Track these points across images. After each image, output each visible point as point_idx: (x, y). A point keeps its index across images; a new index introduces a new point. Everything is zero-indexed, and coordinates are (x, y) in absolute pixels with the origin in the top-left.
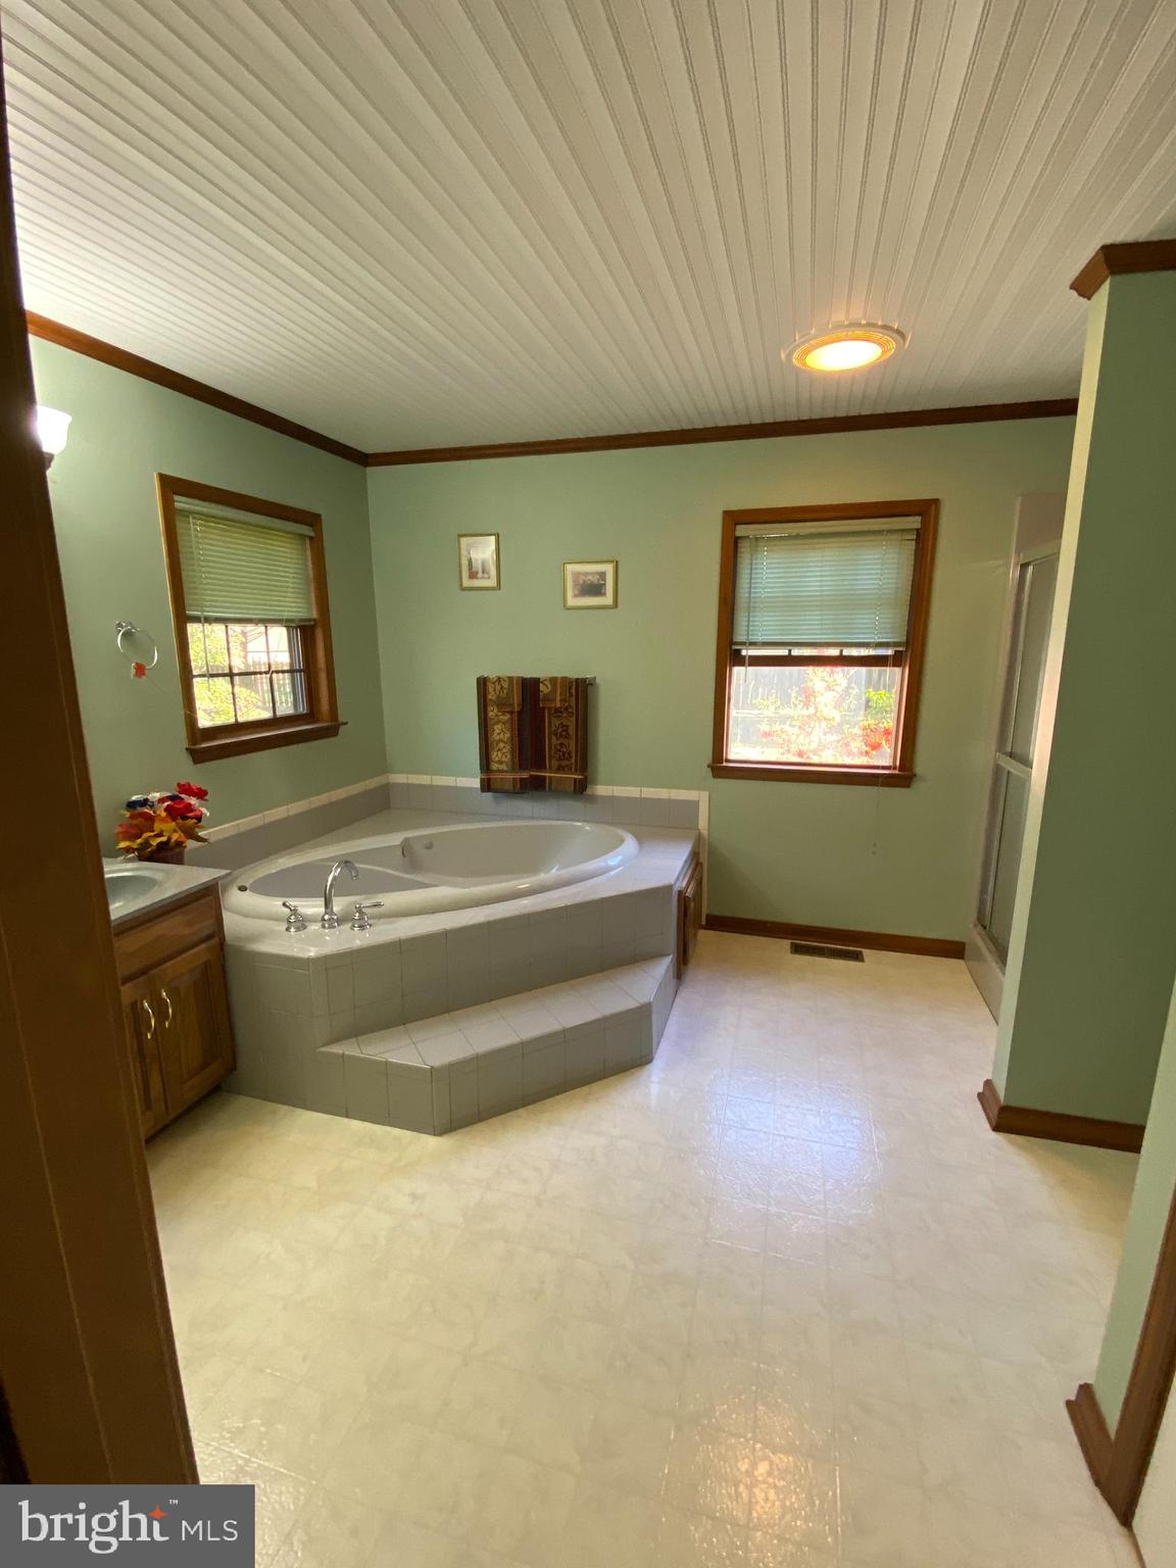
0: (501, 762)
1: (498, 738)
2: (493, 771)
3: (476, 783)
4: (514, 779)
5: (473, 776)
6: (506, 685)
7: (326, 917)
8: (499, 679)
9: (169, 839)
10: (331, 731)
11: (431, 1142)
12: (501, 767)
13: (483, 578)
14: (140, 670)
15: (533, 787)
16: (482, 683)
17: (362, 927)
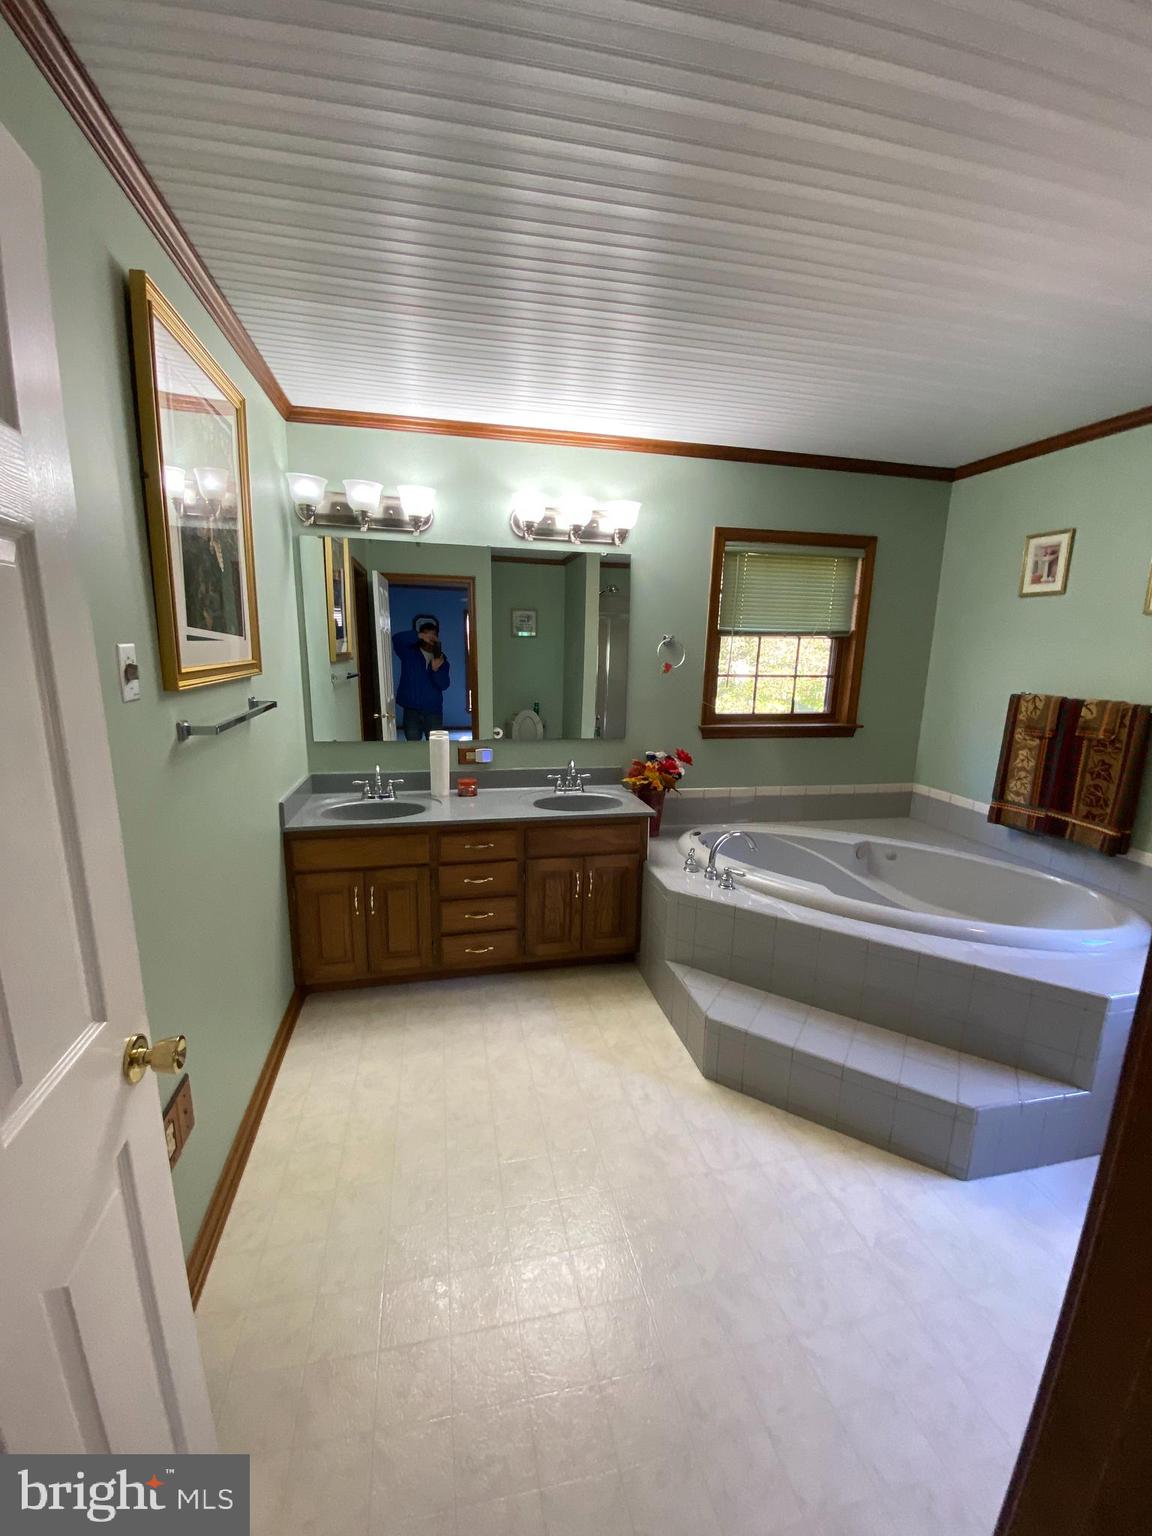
0: (1018, 794)
1: (1020, 765)
2: (1008, 801)
3: (984, 808)
4: (1029, 816)
5: (985, 802)
6: (1040, 705)
7: (709, 869)
8: (1036, 696)
9: (650, 784)
10: (848, 731)
12: (1017, 799)
13: (1049, 582)
14: (668, 667)
15: (1051, 831)
16: (1016, 701)
17: (727, 887)
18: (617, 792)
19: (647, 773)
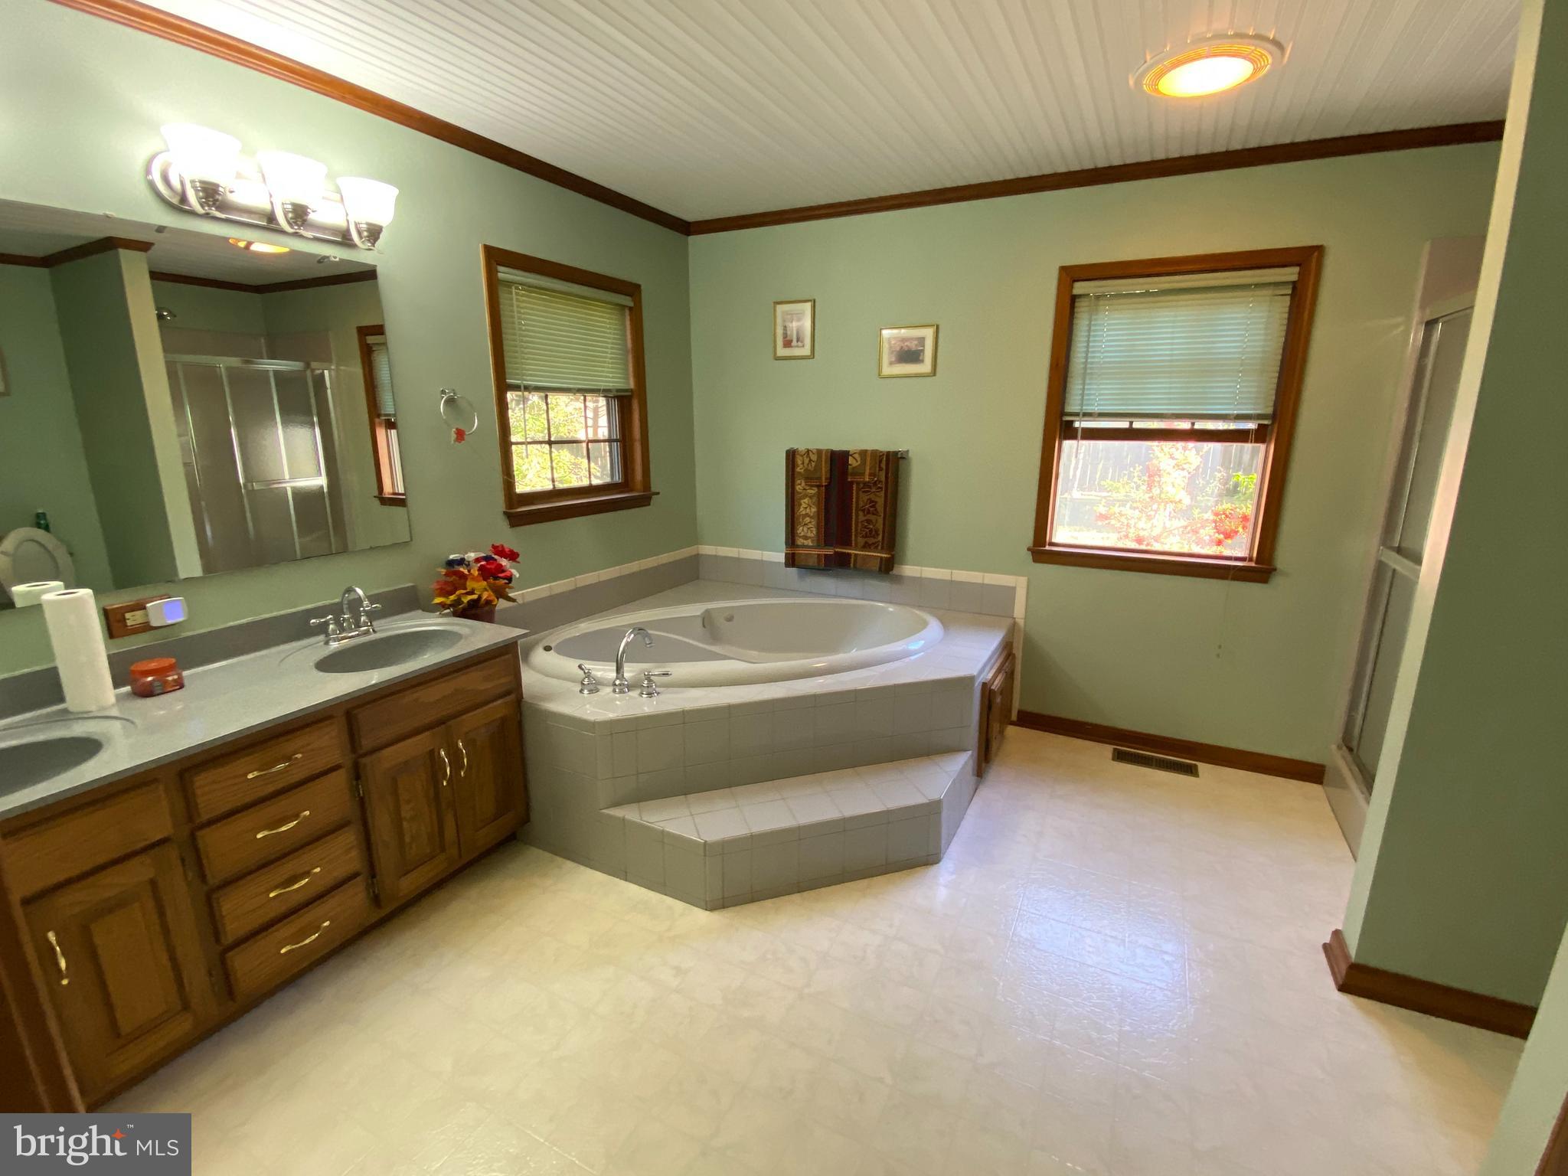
0: (806, 538)
1: (804, 513)
2: (798, 546)
3: (781, 557)
4: (819, 555)
5: (782, 552)
6: (814, 457)
7: (618, 682)
8: (808, 451)
9: (480, 597)
10: (644, 500)
11: (701, 916)
12: (806, 542)
13: (797, 346)
14: (460, 435)
15: (837, 564)
16: (791, 456)
17: (650, 694)
18: (440, 620)
19: (470, 585)
